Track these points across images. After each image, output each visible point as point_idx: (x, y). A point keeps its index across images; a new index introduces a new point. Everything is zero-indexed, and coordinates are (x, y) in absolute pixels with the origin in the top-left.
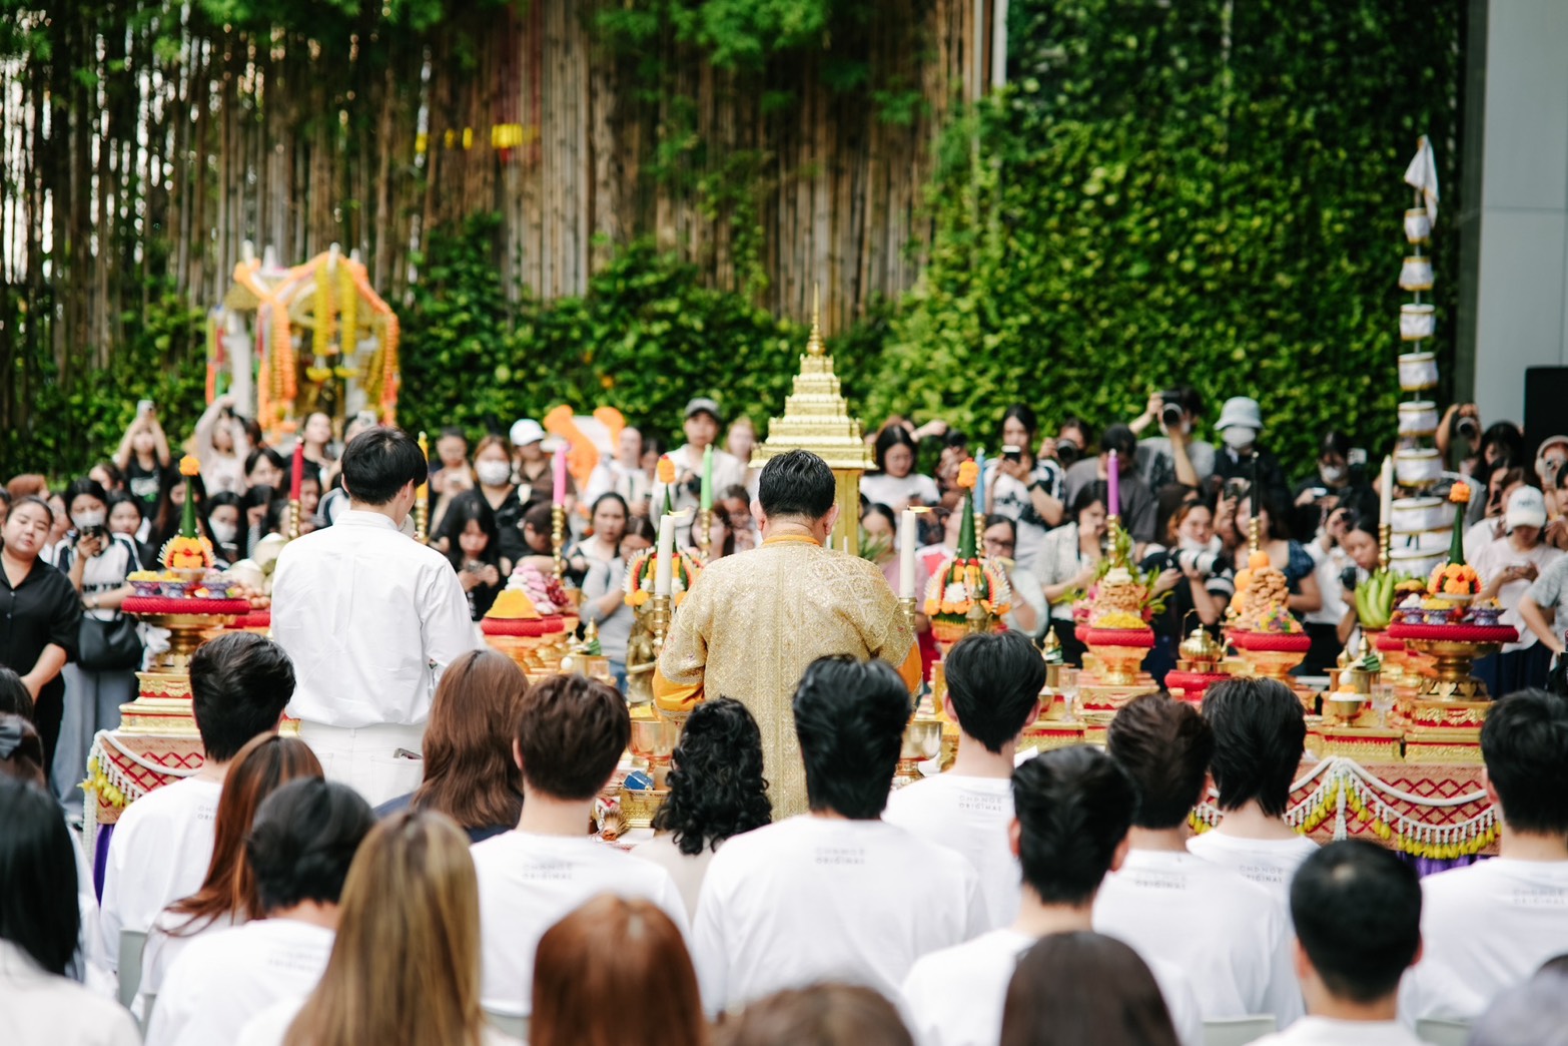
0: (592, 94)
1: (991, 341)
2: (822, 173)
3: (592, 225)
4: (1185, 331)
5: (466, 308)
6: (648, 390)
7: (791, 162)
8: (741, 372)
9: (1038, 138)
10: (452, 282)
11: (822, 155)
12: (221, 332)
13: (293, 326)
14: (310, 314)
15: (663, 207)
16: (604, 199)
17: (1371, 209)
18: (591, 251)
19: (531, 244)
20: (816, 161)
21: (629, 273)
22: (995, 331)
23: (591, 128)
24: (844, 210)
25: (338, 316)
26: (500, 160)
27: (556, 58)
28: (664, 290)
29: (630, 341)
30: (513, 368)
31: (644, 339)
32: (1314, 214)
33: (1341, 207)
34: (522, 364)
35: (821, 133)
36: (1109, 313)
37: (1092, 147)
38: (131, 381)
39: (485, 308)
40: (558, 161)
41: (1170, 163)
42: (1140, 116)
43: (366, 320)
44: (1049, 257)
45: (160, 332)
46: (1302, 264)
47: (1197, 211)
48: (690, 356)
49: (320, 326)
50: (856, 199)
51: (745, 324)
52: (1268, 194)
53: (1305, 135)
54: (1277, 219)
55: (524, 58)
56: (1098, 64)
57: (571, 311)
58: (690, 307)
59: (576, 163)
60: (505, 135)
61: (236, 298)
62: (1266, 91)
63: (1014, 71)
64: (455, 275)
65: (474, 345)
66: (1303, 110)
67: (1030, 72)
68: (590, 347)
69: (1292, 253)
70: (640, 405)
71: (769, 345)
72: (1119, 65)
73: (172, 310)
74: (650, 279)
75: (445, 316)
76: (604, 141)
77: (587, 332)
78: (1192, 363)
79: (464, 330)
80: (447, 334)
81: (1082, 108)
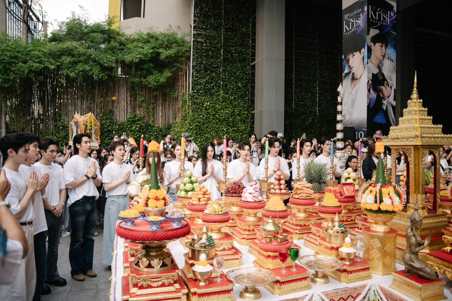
0: (127, 92)
1: (191, 127)
2: (160, 104)
3: (127, 111)
4: (218, 126)
5: (109, 123)
6: (137, 135)
7: (156, 102)
8: (150, 132)
9: (196, 99)
10: (107, 119)
11: (160, 102)
12: (72, 125)
13: (84, 124)
14: (87, 122)
15: (138, 108)
16: (129, 107)
17: (241, 110)
18: (127, 115)
19: (118, 114)
20: (160, 103)
21: (133, 118)
22: (191, 126)
23: (127, 97)
24: (163, 110)
25: (91, 123)
26: (113, 102)
27: (121, 87)
28: (138, 120)
29: (134, 128)
30: (116, 132)
31: (136, 127)
32: (234, 111)
33: (238, 110)
34: (117, 131)
35: (160, 99)
36: (207, 124)
37: (204, 100)
38: (56, 134)
39: (112, 123)
40: (122, 102)
41: (215, 103)
42: (210, 96)
43: (95, 124)
44: (199, 115)
45: (61, 126)
46: (233, 117)
47: (219, 110)
48: (143, 130)
49: (88, 124)
50: (165, 108)
51: (150, 125)
52: (228, 107)
53: (232, 100)
54: (230, 111)
55: (117, 87)
56: (204, 89)
57: (124, 123)
58: (143, 123)
59: (125, 102)
60: (114, 98)
61: (74, 120)
62: (227, 94)
63: (192, 89)
64: (107, 118)
65: (110, 128)
66: (232, 96)
67: (195, 89)
68: (127, 128)
69: (232, 116)
70: (135, 137)
71: (154, 128)
72: (207, 89)
73: (62, 123)
74: (137, 119)
75: (105, 124)
76: (129, 99)
77: (127, 126)
78: (218, 131)
79: (108, 126)
80: (106, 126)
81: (202, 95)
